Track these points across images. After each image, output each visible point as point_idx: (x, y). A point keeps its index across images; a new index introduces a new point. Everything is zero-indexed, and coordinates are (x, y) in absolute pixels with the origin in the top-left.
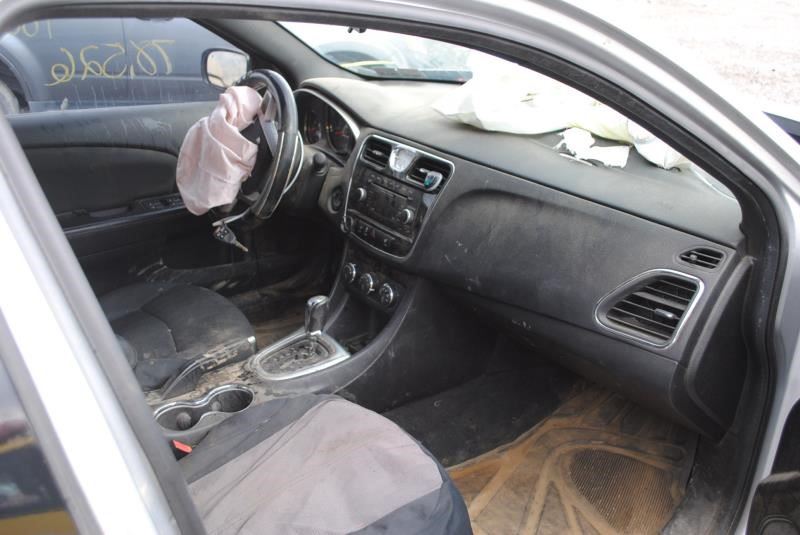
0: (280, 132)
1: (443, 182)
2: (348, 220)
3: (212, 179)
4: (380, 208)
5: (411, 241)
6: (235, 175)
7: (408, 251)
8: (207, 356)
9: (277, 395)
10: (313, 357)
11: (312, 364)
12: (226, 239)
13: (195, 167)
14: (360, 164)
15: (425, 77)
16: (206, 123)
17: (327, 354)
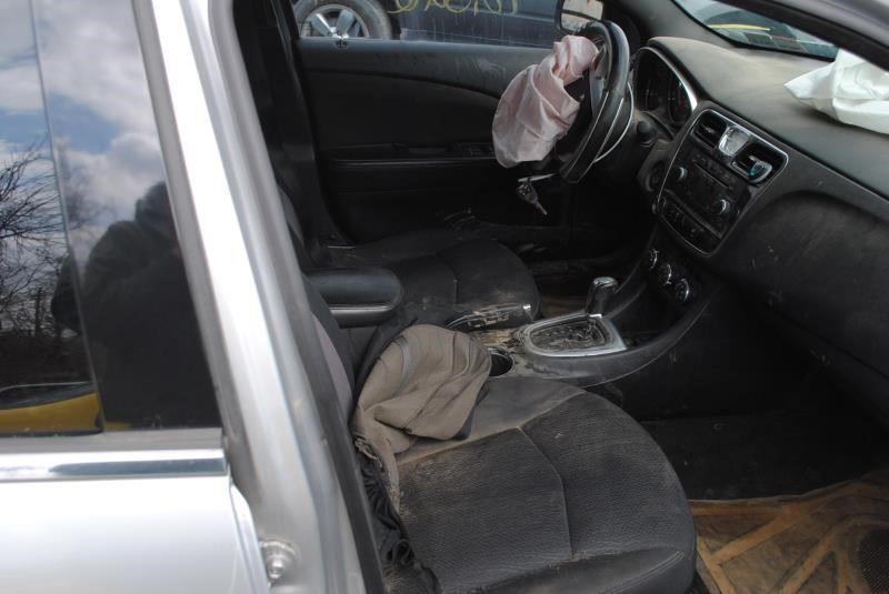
0: (605, 91)
1: (771, 174)
2: (661, 201)
3: (526, 132)
4: (698, 193)
5: (720, 236)
6: (550, 131)
7: (714, 247)
8: (477, 313)
9: (538, 371)
10: (589, 341)
11: (584, 348)
12: (527, 197)
13: (513, 115)
14: (690, 141)
15: (805, 51)
16: (532, 72)
17: (603, 341)
